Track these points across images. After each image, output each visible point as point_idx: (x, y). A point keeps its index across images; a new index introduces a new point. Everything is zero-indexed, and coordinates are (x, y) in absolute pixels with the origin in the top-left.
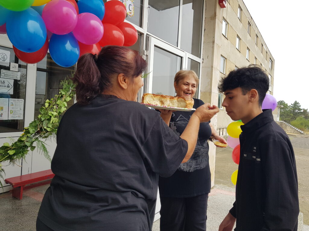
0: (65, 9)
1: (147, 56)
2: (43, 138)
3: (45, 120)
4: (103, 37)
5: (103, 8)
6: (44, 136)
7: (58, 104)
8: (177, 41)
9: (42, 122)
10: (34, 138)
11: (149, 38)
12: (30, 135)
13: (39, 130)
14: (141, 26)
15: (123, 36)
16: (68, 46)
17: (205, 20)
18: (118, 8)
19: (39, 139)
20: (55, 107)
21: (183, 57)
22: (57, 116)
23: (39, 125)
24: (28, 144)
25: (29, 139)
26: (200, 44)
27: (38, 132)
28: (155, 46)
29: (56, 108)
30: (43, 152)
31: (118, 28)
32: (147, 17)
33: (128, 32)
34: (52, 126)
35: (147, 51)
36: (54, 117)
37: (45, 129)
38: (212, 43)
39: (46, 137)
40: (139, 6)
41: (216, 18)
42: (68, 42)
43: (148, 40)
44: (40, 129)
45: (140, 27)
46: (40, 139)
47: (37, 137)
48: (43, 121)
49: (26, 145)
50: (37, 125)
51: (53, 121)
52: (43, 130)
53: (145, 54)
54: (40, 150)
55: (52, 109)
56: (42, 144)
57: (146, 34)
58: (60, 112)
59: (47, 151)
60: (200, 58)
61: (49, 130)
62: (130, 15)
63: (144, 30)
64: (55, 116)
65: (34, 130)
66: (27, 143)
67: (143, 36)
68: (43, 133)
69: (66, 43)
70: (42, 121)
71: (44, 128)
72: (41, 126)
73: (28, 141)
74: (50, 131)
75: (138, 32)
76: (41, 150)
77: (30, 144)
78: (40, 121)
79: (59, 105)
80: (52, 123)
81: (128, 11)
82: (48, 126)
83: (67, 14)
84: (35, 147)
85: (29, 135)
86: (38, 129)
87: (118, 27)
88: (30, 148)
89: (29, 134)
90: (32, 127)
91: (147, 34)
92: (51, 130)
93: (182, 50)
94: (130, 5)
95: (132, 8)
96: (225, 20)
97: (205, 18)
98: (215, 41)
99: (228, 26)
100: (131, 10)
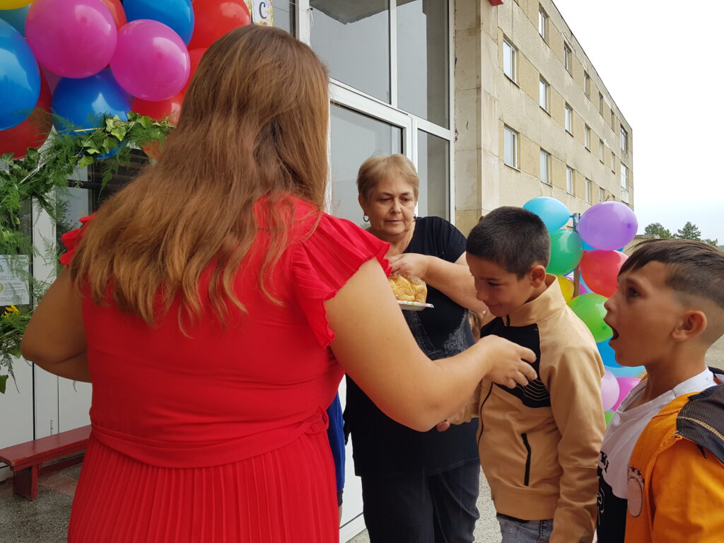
0: (80, 9)
5: (188, 11)
8: (388, 90)
17: (455, 38)
18: (228, 9)
21: (405, 128)
26: (447, 95)
32: (308, 32)
38: (474, 92)
40: (287, 6)
41: (480, 31)
60: (449, 129)
81: (257, 20)
83: (84, 20)
93: (402, 110)
94: (263, 5)
95: (267, 12)
96: (510, 43)
97: (456, 31)
98: (482, 86)
99: (518, 55)
100: (264, 16)
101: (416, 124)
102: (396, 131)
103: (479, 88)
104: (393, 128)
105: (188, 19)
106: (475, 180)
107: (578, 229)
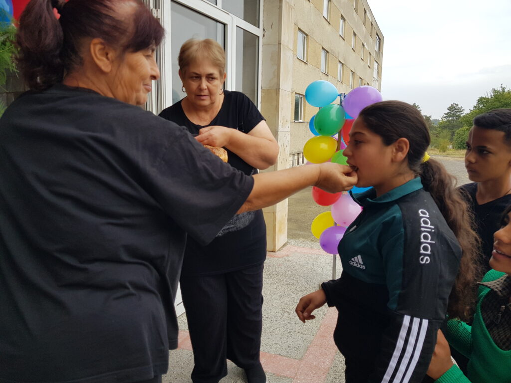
21: (227, 24)
26: (258, 1)
35: (157, 11)
38: (278, 0)
60: (259, 28)
93: (225, 10)
101: (235, 22)
102: (220, 26)
104: (218, 24)
106: (276, 67)
107: (343, 103)
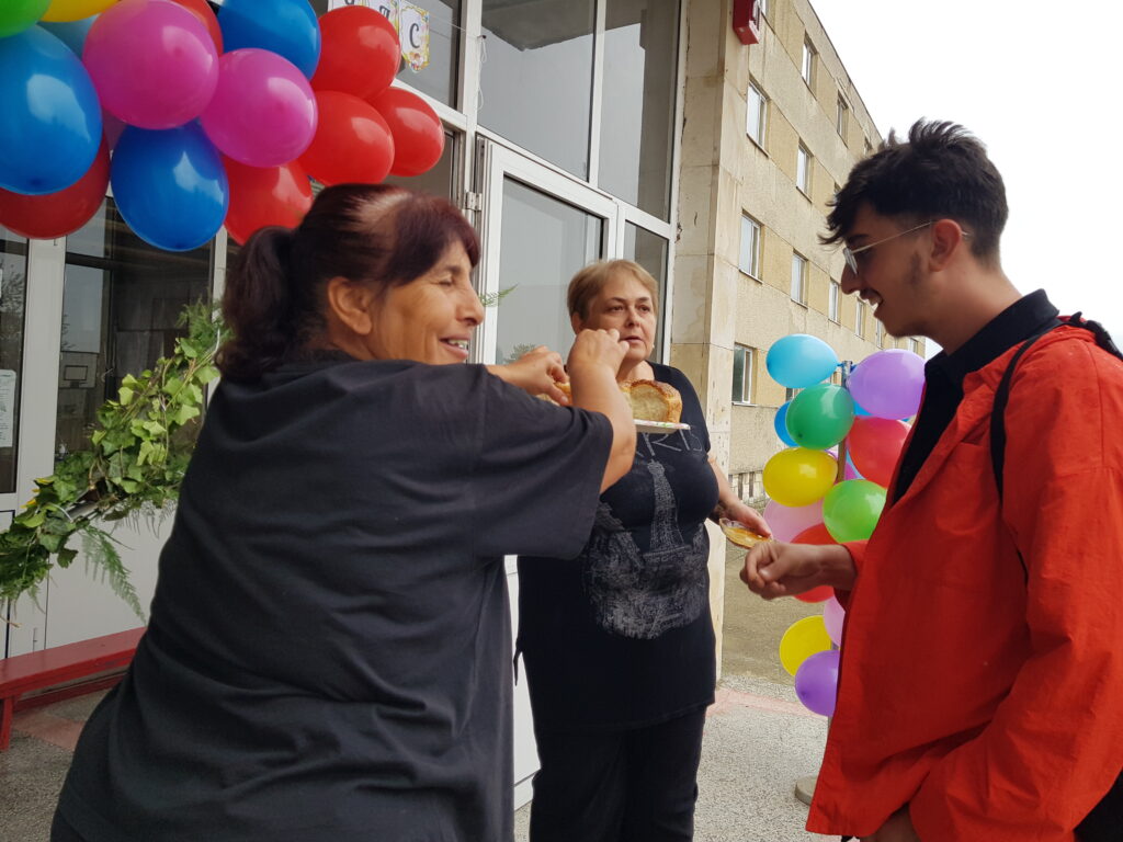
0: (171, 34)
1: (477, 211)
2: (108, 518)
3: (119, 451)
4: (313, 142)
5: (314, 33)
6: (110, 512)
7: (170, 391)
8: (586, 161)
9: (106, 458)
10: (71, 520)
11: (483, 147)
12: (58, 506)
13: (92, 488)
14: (455, 103)
15: (390, 139)
16: (185, 172)
17: (685, 87)
18: (369, 36)
19: (92, 523)
20: (156, 403)
21: (607, 219)
22: (165, 440)
23: (95, 469)
24: (49, 542)
25: (53, 523)
26: (668, 172)
27: (90, 498)
28: (507, 176)
29: (161, 408)
30: (108, 572)
31: (373, 109)
32: (478, 70)
33: (407, 124)
34: (143, 475)
35: (477, 196)
36: (152, 441)
37: (116, 487)
38: (710, 169)
39: (117, 516)
40: (449, 33)
41: (723, 81)
42: (185, 157)
43: (482, 155)
44: (97, 484)
45: (450, 106)
46: (98, 523)
47: (84, 515)
48: (111, 455)
49: (43, 547)
50: (87, 470)
51: (147, 456)
52: (110, 489)
53: (469, 206)
54: (96, 566)
55: (144, 410)
56: (105, 544)
57: (473, 135)
58: (174, 422)
59: (120, 568)
60: (669, 222)
61: (129, 488)
62: (415, 62)
63: (466, 119)
64: (155, 439)
65: (74, 488)
66: (47, 536)
67: (462, 139)
68: (108, 500)
69: (177, 160)
70: (106, 453)
71: (111, 482)
72: (103, 474)
73: (50, 530)
74: (134, 491)
75: (447, 125)
76: (101, 566)
77: (57, 542)
78: (98, 456)
79: (171, 397)
80: (146, 463)
81: (406, 49)
82: (130, 476)
83: (178, 52)
84: (75, 552)
85: (53, 507)
86: (89, 484)
87: (372, 105)
88: (57, 555)
89: (56, 503)
90: (65, 477)
91: (477, 134)
92: (138, 489)
93: (606, 192)
94: (415, 28)
95: (421, 38)
96: (759, 88)
97: (687, 78)
98: (721, 163)
99: (769, 108)
100: (416, 44)
101: (624, 214)
102: (594, 222)
103: (715, 166)
104: (590, 217)
105: (312, 47)
106: (702, 301)
107: (848, 383)
